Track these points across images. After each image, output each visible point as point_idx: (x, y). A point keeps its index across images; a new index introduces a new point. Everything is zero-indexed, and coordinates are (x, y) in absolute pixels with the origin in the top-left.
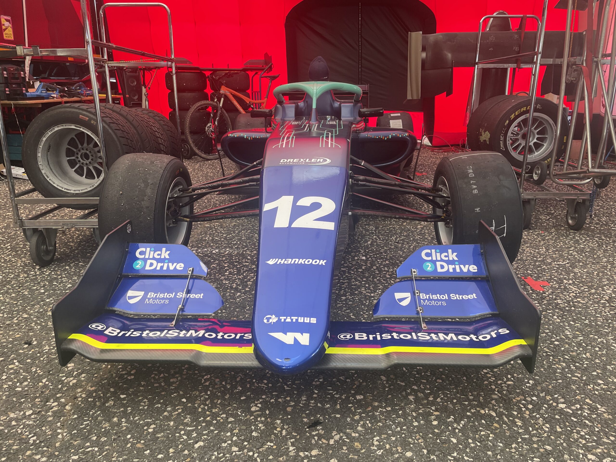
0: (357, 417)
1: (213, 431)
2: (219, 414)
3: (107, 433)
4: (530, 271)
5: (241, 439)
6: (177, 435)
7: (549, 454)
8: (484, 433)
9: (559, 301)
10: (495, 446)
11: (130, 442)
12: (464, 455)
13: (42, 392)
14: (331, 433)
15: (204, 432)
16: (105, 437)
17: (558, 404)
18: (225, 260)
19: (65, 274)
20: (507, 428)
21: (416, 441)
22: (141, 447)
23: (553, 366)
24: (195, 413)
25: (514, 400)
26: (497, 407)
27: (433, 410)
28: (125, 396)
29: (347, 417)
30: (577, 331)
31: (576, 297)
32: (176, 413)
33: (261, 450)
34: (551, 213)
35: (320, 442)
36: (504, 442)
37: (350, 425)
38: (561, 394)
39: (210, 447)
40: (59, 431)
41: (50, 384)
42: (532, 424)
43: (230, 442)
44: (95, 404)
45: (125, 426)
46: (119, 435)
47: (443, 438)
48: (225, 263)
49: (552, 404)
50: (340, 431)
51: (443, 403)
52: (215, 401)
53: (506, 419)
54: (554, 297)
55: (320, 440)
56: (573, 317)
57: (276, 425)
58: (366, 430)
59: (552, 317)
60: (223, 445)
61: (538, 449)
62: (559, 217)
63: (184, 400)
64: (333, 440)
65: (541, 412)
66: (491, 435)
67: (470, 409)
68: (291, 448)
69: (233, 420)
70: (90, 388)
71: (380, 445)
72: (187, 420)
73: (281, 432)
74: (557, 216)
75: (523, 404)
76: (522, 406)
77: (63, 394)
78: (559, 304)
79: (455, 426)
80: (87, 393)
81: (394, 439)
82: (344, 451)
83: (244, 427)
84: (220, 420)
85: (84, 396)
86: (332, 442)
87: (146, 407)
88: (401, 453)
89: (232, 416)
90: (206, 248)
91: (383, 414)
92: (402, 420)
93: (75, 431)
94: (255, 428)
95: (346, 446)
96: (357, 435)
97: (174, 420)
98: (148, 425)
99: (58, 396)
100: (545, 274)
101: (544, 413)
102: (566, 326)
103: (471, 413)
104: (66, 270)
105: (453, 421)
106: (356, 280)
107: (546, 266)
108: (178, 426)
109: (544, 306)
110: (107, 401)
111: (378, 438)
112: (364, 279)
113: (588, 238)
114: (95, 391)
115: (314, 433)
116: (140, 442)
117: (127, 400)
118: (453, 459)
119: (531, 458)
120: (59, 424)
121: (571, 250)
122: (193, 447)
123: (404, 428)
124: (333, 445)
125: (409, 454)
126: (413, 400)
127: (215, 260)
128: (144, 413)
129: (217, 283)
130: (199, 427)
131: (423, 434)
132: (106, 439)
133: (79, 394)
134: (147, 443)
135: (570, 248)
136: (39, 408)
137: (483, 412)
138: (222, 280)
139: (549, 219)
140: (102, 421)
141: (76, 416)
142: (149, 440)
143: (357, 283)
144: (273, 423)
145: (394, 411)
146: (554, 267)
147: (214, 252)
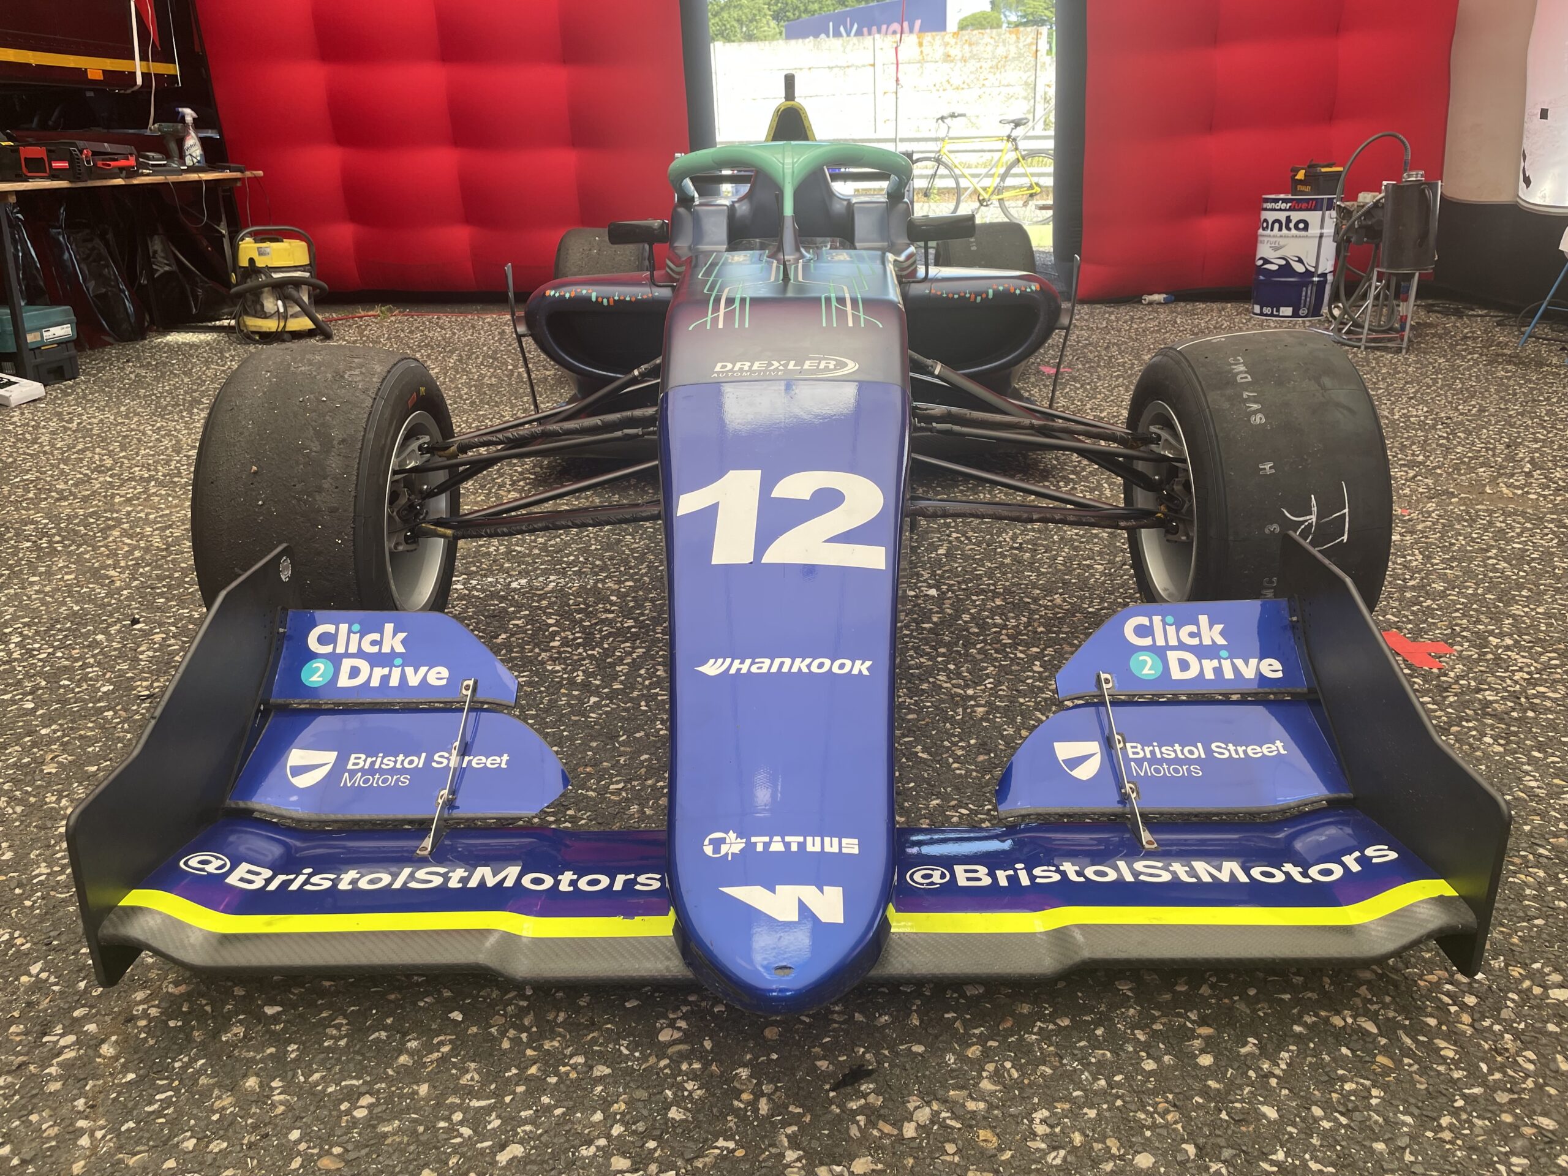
0: (974, 1052)
1: (548, 1109)
2: (565, 1056)
3: (226, 1127)
4: (1393, 614)
5: (634, 1132)
6: (442, 1124)
7: (1551, 1142)
8: (1354, 1086)
9: (1490, 696)
10: (1392, 1125)
11: (299, 1153)
12: (1307, 1156)
13: (30, 1004)
14: (904, 1103)
15: (523, 1114)
16: (222, 1138)
17: (1546, 988)
18: (547, 607)
19: (93, 656)
20: (1416, 1067)
21: (1160, 1120)
22: (333, 1167)
23: (1511, 879)
24: (491, 1055)
25: (1421, 983)
26: (1376, 1007)
27: (1193, 1022)
28: (279, 1009)
29: (945, 1051)
30: (1557, 776)
31: (1532, 683)
32: (435, 1055)
33: (699, 1164)
34: (1414, 461)
35: (875, 1133)
36: (1416, 1112)
37: (957, 1077)
38: (1548, 959)
39: (543, 1162)
40: (81, 1123)
41: (52, 979)
42: (1485, 1052)
43: (602, 1142)
44: (189, 1039)
45: (281, 1103)
46: (263, 1131)
47: (1238, 1105)
48: (549, 616)
49: (1530, 989)
50: (928, 1094)
51: (1219, 999)
52: (550, 1017)
53: (1408, 1041)
54: (1473, 683)
55: (875, 1126)
56: (1536, 738)
57: (736, 1084)
58: (1007, 1089)
59: (1480, 740)
60: (586, 1152)
61: (1515, 1127)
62: (1439, 471)
63: (457, 1016)
64: (913, 1125)
65: (1505, 1014)
66: (1375, 1092)
67: (1300, 1016)
68: (791, 1155)
69: (608, 1071)
70: (171, 989)
71: (1052, 1135)
72: (469, 1076)
73: (754, 1104)
74: (1435, 468)
75: (1448, 994)
76: (1446, 999)
77: (91, 1007)
78: (1491, 702)
79: (1266, 1066)
80: (164, 1005)
81: (1092, 1113)
82: (948, 1158)
83: (642, 1094)
84: (567, 1074)
85: (154, 1012)
86: (909, 1130)
87: (342, 1043)
88: (1121, 1158)
89: (603, 1058)
90: (493, 575)
91: (1049, 1038)
92: (1109, 1054)
93: (131, 1124)
94: (675, 1094)
95: (954, 1141)
96: (982, 1105)
97: (429, 1079)
98: (353, 1096)
99: (76, 1014)
100: (1434, 624)
101: (1513, 1016)
102: (1523, 764)
103: (1305, 1025)
104: (97, 643)
105: (1257, 1052)
106: (920, 653)
107: (1434, 600)
108: (444, 1095)
109: (1449, 710)
110: (225, 1027)
111: (1045, 1113)
112: (942, 650)
113: (1528, 525)
114: (188, 997)
115: (853, 1105)
116: (329, 1153)
117: (286, 1022)
118: (1275, 1169)
119: (1502, 1157)
120: (80, 1103)
121: (1490, 558)
122: (493, 1163)
123: (1118, 1078)
124: (914, 1139)
125: (1144, 1160)
126: (1130, 994)
127: (520, 607)
128: (339, 1060)
129: (531, 671)
130: (508, 1099)
131: (1176, 1094)
132: (225, 1145)
133: (141, 1008)
134: (352, 1156)
135: (1487, 551)
136: (19, 1054)
137: (1337, 1021)
138: (543, 663)
139: (1415, 476)
140: (210, 1089)
141: (131, 1076)
142: (358, 1146)
143: (922, 660)
144: (727, 1078)
145: (1079, 1027)
146: (1455, 603)
147: (514, 585)
